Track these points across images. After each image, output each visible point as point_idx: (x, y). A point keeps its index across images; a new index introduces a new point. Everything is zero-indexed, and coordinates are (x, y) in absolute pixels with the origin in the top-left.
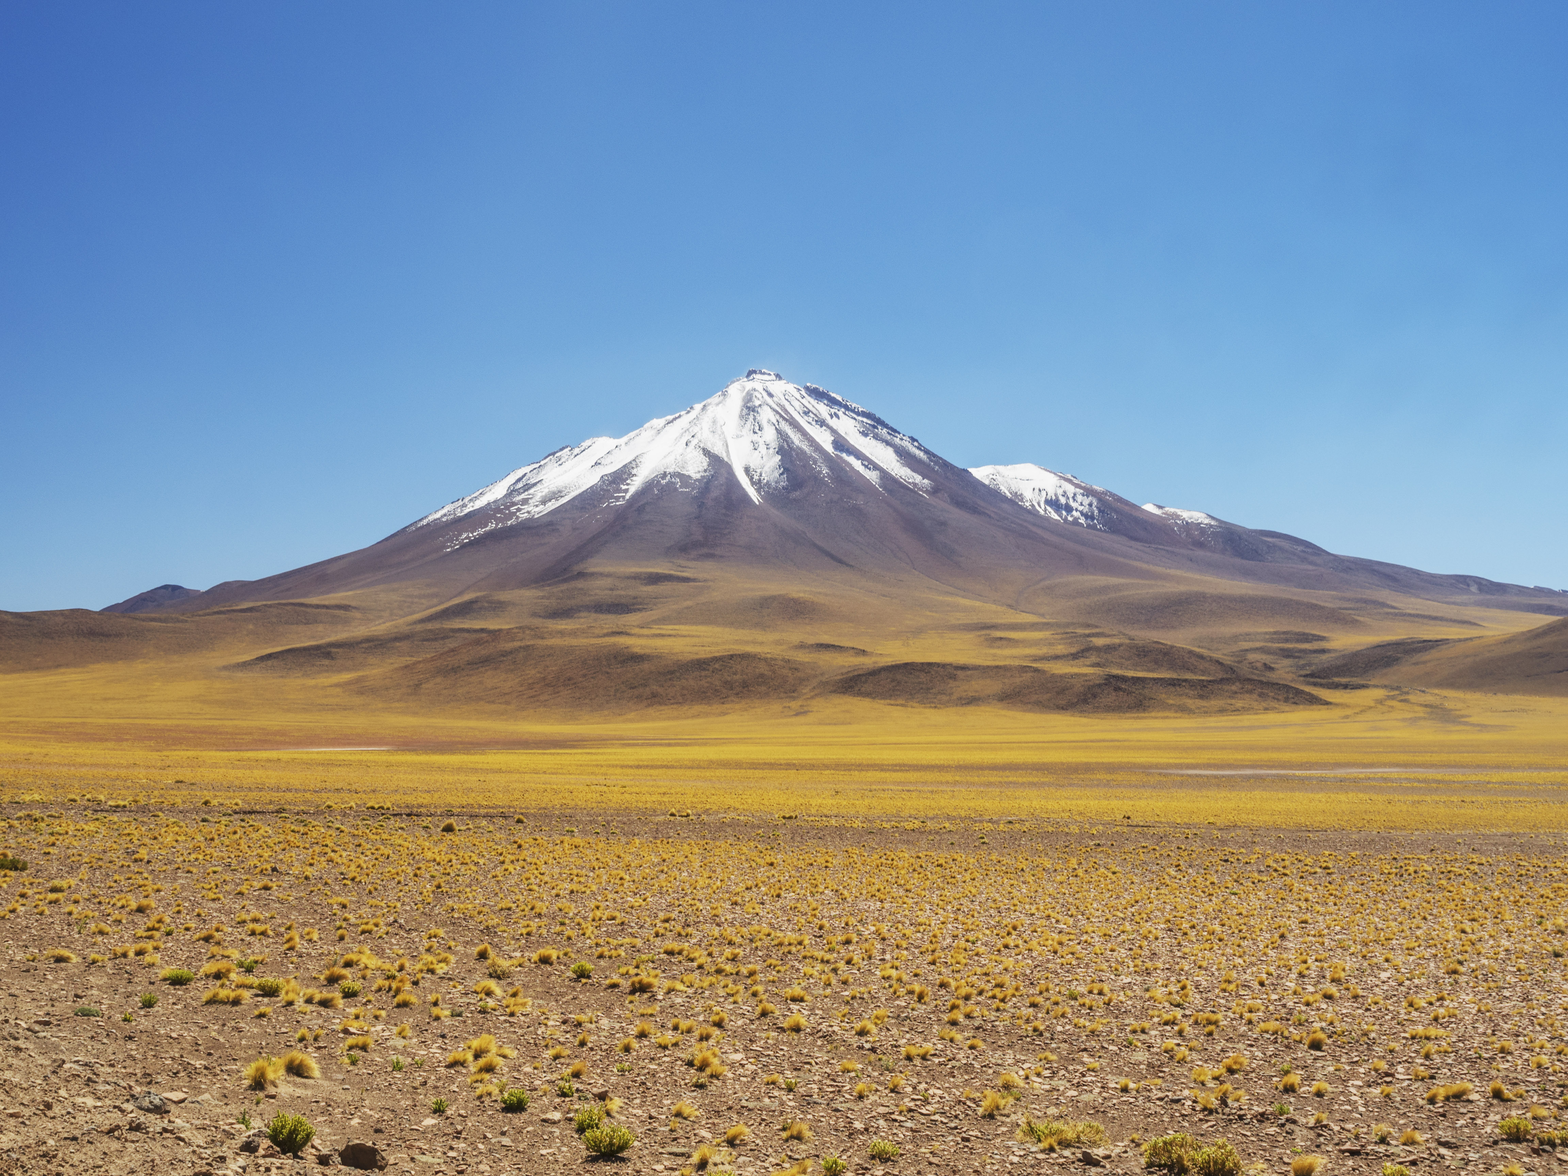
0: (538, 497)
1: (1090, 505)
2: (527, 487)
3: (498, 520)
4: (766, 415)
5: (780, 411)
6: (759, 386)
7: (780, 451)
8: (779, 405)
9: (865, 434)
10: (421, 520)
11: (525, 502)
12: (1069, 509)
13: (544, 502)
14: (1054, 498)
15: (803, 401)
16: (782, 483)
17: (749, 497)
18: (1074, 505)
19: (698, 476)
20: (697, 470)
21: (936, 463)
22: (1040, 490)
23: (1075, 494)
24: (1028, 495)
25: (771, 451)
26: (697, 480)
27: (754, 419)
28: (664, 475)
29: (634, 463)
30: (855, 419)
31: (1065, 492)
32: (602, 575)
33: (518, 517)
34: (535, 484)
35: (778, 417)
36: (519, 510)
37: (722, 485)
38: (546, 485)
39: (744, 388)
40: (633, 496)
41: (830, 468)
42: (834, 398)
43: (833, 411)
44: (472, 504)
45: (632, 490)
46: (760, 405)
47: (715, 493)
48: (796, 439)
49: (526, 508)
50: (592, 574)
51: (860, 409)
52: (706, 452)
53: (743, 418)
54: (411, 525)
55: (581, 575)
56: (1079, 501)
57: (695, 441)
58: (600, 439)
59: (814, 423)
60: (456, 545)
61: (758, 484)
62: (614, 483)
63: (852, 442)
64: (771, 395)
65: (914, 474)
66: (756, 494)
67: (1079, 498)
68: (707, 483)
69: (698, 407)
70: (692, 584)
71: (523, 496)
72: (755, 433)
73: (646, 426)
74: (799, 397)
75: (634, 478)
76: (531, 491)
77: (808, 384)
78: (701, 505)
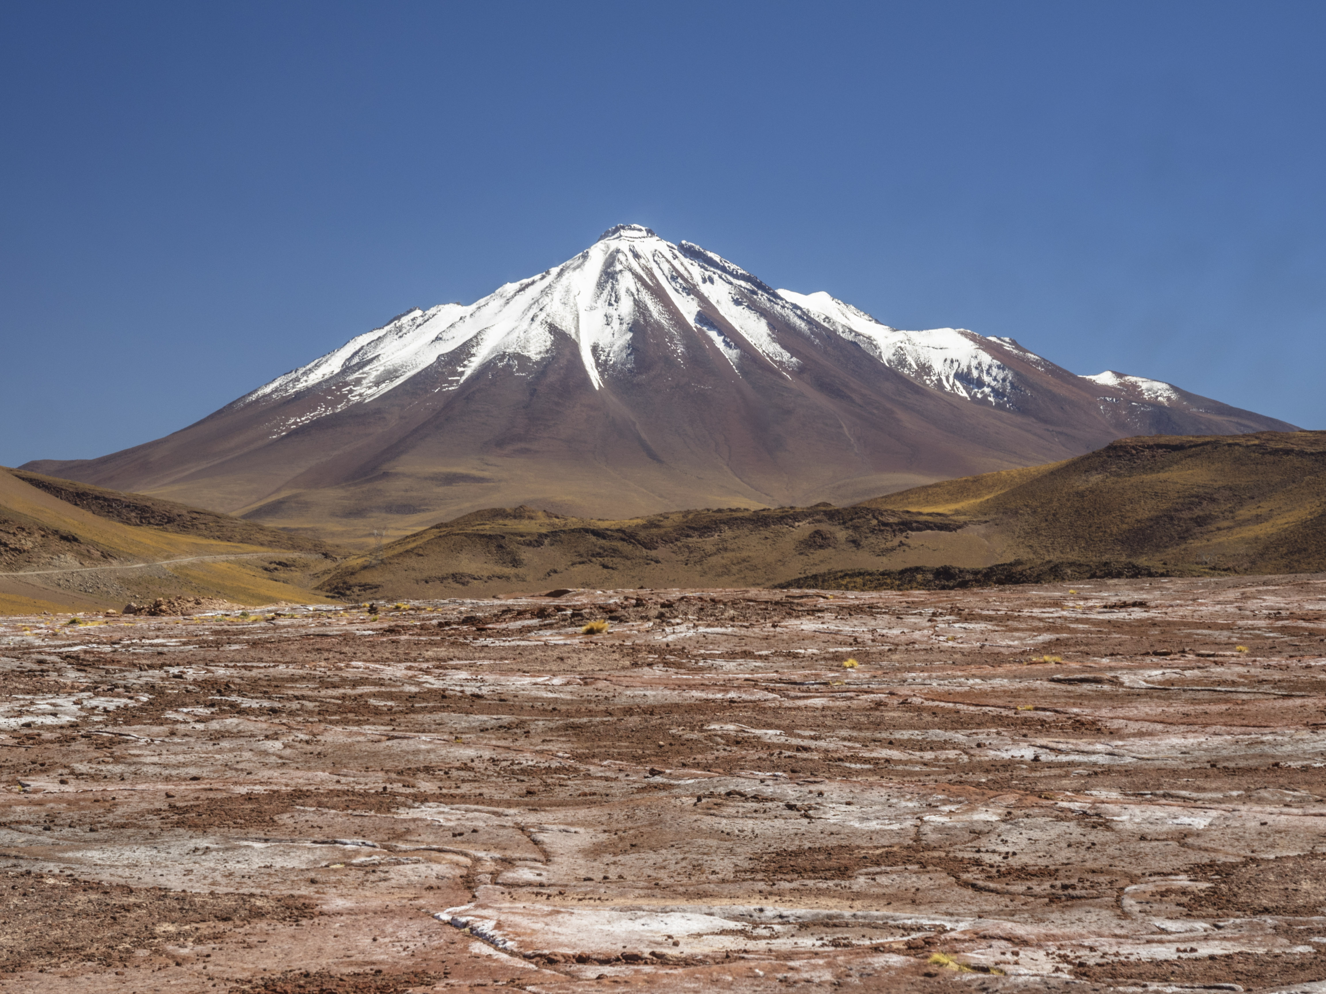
0: (372, 378)
1: (1004, 380)
2: (362, 365)
3: (329, 404)
4: (626, 282)
5: (645, 276)
6: (624, 245)
7: (634, 327)
8: (645, 268)
9: (737, 302)
10: (250, 394)
11: (358, 382)
12: (980, 383)
13: (377, 384)
14: (965, 370)
15: (676, 263)
16: (629, 366)
17: (590, 380)
18: (986, 379)
19: (538, 358)
20: (538, 350)
21: (817, 335)
22: (952, 361)
23: (990, 366)
24: (938, 366)
25: (625, 326)
26: (537, 363)
27: (612, 288)
28: (503, 355)
29: (475, 340)
30: (731, 283)
31: (980, 364)
32: (404, 475)
33: (349, 400)
34: (371, 361)
35: (639, 285)
36: (351, 391)
37: (562, 368)
38: (382, 362)
39: (608, 247)
40: (467, 380)
41: (687, 347)
42: (711, 259)
43: (707, 274)
44: (305, 378)
45: (468, 372)
46: (621, 271)
47: (552, 378)
48: (655, 310)
49: (358, 390)
50: (396, 474)
51: (740, 272)
52: (553, 329)
53: (601, 286)
54: (239, 400)
55: (386, 475)
56: (994, 374)
57: (542, 316)
58: (446, 306)
59: (680, 290)
60: (283, 431)
61: (602, 366)
62: (450, 365)
63: (722, 313)
64: (636, 256)
65: (783, 351)
66: (598, 377)
67: (994, 371)
68: (546, 366)
69: (555, 271)
70: (485, 484)
71: (356, 375)
72: (610, 304)
73: (497, 291)
74: (669, 256)
75: (472, 359)
76: (366, 369)
77: (684, 242)
78: (533, 392)
